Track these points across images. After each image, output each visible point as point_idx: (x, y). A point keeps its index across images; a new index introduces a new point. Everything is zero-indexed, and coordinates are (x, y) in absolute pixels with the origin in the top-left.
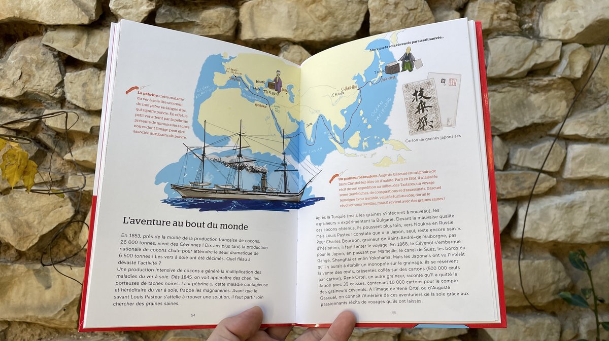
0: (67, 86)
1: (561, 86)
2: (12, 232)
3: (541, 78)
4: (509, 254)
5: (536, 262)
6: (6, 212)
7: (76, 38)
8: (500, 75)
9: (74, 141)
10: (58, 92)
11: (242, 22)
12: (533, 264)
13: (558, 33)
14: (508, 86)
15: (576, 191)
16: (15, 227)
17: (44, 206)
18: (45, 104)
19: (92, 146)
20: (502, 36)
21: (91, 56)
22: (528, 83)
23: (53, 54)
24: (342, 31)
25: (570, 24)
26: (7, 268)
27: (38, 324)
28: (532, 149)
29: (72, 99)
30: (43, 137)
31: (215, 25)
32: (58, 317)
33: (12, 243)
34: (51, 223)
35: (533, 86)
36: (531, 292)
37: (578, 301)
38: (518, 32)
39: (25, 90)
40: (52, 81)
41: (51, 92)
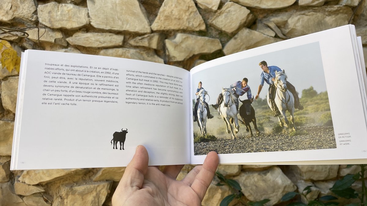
0: (39, 13)
1: (345, 11)
2: (11, 103)
3: (333, 6)
6: (6, 91)
8: (307, 4)
9: (45, 48)
10: (34, 17)
14: (312, 11)
16: (12, 99)
18: (27, 25)
19: (56, 51)
22: (325, 9)
29: (43, 21)
30: (26, 45)
35: (328, 11)
39: (14, 16)
40: (30, 11)
41: (30, 17)
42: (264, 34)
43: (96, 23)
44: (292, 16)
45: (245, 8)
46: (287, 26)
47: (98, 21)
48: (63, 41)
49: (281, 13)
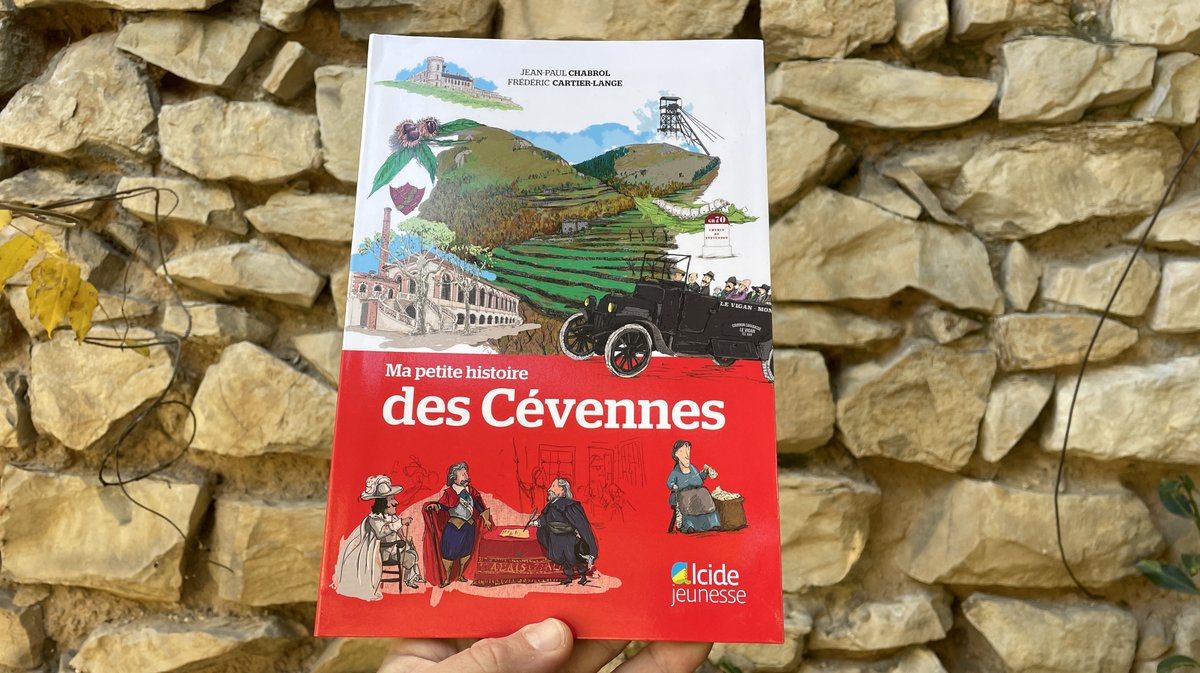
0: (164, 131)
1: (1153, 140)
2: (58, 413)
3: (1113, 123)
4: (1036, 482)
5: (1092, 499)
6: (46, 374)
7: (181, 38)
8: (1026, 116)
9: (177, 240)
10: (147, 144)
11: (505, 7)
12: (1084, 503)
13: (1151, 31)
14: (1044, 139)
15: (1180, 357)
16: (64, 403)
17: (118, 363)
18: (122, 166)
19: (211, 250)
20: (1032, 36)
21: (209, 72)
22: (1086, 133)
23: (138, 69)
24: (705, 25)
25: (1175, 13)
26: (47, 483)
27: (106, 591)
28: (1090, 269)
29: (174, 156)
30: (119, 230)
31: (450, 12)
32: (144, 579)
33: (59, 435)
34: (132, 397)
35: (1094, 140)
36: (1080, 559)
37: (1173, 579)
38: (1066, 28)
39: (84, 138)
40: (134, 122)
41: (132, 143)
42: (884, 209)
43: (341, 166)
44: (977, 154)
45: (822, 126)
46: (961, 184)
47: (347, 160)
48: (235, 218)
49: (941, 144)
